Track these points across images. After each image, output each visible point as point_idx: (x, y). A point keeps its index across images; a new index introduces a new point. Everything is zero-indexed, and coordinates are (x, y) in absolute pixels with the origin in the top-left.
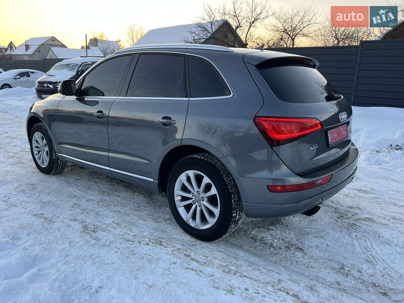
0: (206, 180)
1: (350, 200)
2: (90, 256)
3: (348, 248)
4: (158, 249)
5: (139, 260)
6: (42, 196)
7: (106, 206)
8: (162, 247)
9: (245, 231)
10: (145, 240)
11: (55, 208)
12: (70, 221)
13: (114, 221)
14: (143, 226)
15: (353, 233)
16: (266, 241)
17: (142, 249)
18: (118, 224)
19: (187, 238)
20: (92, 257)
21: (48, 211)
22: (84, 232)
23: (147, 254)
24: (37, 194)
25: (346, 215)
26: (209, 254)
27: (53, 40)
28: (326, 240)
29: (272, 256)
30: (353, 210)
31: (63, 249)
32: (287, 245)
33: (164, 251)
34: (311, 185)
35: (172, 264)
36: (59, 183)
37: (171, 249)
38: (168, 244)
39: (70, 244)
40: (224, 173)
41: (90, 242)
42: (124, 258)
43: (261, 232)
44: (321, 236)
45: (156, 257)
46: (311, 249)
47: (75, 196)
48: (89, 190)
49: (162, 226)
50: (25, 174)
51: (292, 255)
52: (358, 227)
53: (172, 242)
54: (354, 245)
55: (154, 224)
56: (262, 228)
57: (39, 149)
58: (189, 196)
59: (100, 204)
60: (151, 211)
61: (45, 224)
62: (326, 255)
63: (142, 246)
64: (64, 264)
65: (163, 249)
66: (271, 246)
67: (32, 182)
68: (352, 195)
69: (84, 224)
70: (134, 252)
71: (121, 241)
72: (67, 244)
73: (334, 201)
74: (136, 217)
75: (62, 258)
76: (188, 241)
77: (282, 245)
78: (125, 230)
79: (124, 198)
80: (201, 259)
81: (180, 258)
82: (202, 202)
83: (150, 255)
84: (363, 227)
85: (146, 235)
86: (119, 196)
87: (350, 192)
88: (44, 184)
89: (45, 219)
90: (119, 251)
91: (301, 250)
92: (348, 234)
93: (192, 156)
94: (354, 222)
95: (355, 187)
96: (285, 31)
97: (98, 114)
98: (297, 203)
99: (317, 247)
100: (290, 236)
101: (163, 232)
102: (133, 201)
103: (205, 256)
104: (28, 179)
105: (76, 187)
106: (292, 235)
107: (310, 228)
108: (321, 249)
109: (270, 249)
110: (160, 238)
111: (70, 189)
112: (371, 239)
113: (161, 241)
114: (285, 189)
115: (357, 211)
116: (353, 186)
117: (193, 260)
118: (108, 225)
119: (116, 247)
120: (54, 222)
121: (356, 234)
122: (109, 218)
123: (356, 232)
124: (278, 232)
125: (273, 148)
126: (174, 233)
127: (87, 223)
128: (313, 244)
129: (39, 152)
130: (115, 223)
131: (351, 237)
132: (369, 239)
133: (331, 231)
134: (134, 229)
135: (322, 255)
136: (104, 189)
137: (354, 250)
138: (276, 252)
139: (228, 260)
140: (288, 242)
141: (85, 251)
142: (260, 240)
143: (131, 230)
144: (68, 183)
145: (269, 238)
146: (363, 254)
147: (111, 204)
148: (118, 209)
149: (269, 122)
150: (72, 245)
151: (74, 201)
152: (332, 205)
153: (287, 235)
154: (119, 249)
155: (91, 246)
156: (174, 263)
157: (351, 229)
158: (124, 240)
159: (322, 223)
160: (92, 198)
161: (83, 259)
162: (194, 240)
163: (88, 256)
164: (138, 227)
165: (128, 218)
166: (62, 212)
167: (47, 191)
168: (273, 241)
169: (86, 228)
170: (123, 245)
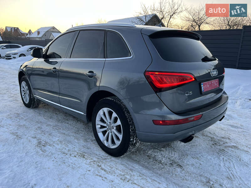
0: (114, 115)
1: (223, 132)
2: (36, 162)
3: (215, 167)
4: (81, 160)
5: (67, 167)
6: (21, 121)
7: (57, 129)
8: (84, 159)
9: (144, 150)
10: (75, 153)
11: (26, 129)
12: (31, 138)
13: (58, 140)
14: (76, 144)
15: (221, 157)
16: (157, 159)
17: (71, 159)
18: (61, 142)
19: (103, 153)
20: (37, 163)
21: (21, 131)
22: (38, 146)
23: (73, 163)
24: (18, 120)
25: (219, 143)
26: (114, 166)
27: (53, 29)
28: (200, 160)
29: (159, 169)
30: (224, 140)
31: (21, 157)
32: (171, 162)
33: (85, 162)
34: (186, 121)
35: (88, 171)
36: (34, 113)
37: (90, 161)
38: (88, 157)
39: (26, 153)
40: (126, 110)
41: (39, 152)
42: (57, 165)
43: (155, 152)
44: (197, 157)
45: (78, 166)
46: (188, 166)
47: (41, 122)
48: (51, 119)
49: (89, 144)
50: (16, 107)
51: (174, 170)
52: (226, 152)
53: (91, 156)
54: (220, 165)
55: (84, 143)
56: (156, 149)
57: (25, 92)
58: (105, 125)
59: (54, 128)
60: (85, 134)
61: (16, 140)
62: (198, 171)
63: (71, 158)
64: (18, 166)
65: (84, 161)
66: (160, 162)
67: (18, 113)
68: (226, 129)
69: (40, 140)
70: (65, 161)
71: (59, 153)
72: (25, 153)
73: (212, 133)
74: (74, 138)
75: (18, 163)
76: (103, 156)
77: (167, 162)
78: (64, 146)
79: (70, 125)
80: (108, 168)
81: (94, 168)
82: (112, 130)
83: (74, 164)
84: (230, 153)
85: (76, 150)
86: (68, 123)
87: (225, 126)
88: (25, 114)
89: (17, 136)
90: (56, 160)
91: (180, 166)
92: (217, 157)
93: (106, 98)
94: (223, 149)
95: (229, 124)
96: (194, 21)
97: (53, 70)
98: (174, 133)
99: (193, 165)
100: (175, 156)
101: (88, 149)
102: (76, 127)
103: (111, 167)
104: (16, 110)
105: (43, 116)
106: (177, 155)
107: (191, 151)
108: (195, 167)
109: (159, 164)
110: (84, 153)
111: (40, 118)
112: (234, 161)
113: (84, 155)
114: (165, 123)
115: (227, 141)
116: (228, 123)
117: (102, 169)
118: (54, 142)
119: (55, 157)
120: (22, 138)
121: (223, 157)
122: (57, 137)
123: (223, 156)
124: (167, 153)
125: (157, 94)
126: (96, 149)
127: (41, 140)
128: (190, 163)
129: (25, 94)
130: (59, 141)
131: (219, 159)
132: (232, 162)
133: (206, 154)
134: (70, 146)
135: (195, 171)
136: (60, 118)
137: (220, 169)
138: (162, 167)
139: (126, 171)
140: (173, 160)
141: (34, 159)
142: (153, 158)
143: (68, 146)
144: (39, 114)
145: (160, 156)
146: (225, 172)
147: (61, 128)
148: (64, 132)
149: (155, 75)
150: (27, 154)
151: (39, 125)
152: (210, 136)
153: (173, 155)
154: (56, 158)
155: (39, 155)
156: (89, 171)
157: (220, 153)
158: (62, 152)
159: (201, 148)
160: (50, 124)
161: (31, 164)
162: (107, 155)
163: (35, 162)
164: (73, 145)
165: (68, 138)
166: (29, 132)
167: (25, 118)
168: (162, 159)
169: (40, 143)
170: (59, 156)
